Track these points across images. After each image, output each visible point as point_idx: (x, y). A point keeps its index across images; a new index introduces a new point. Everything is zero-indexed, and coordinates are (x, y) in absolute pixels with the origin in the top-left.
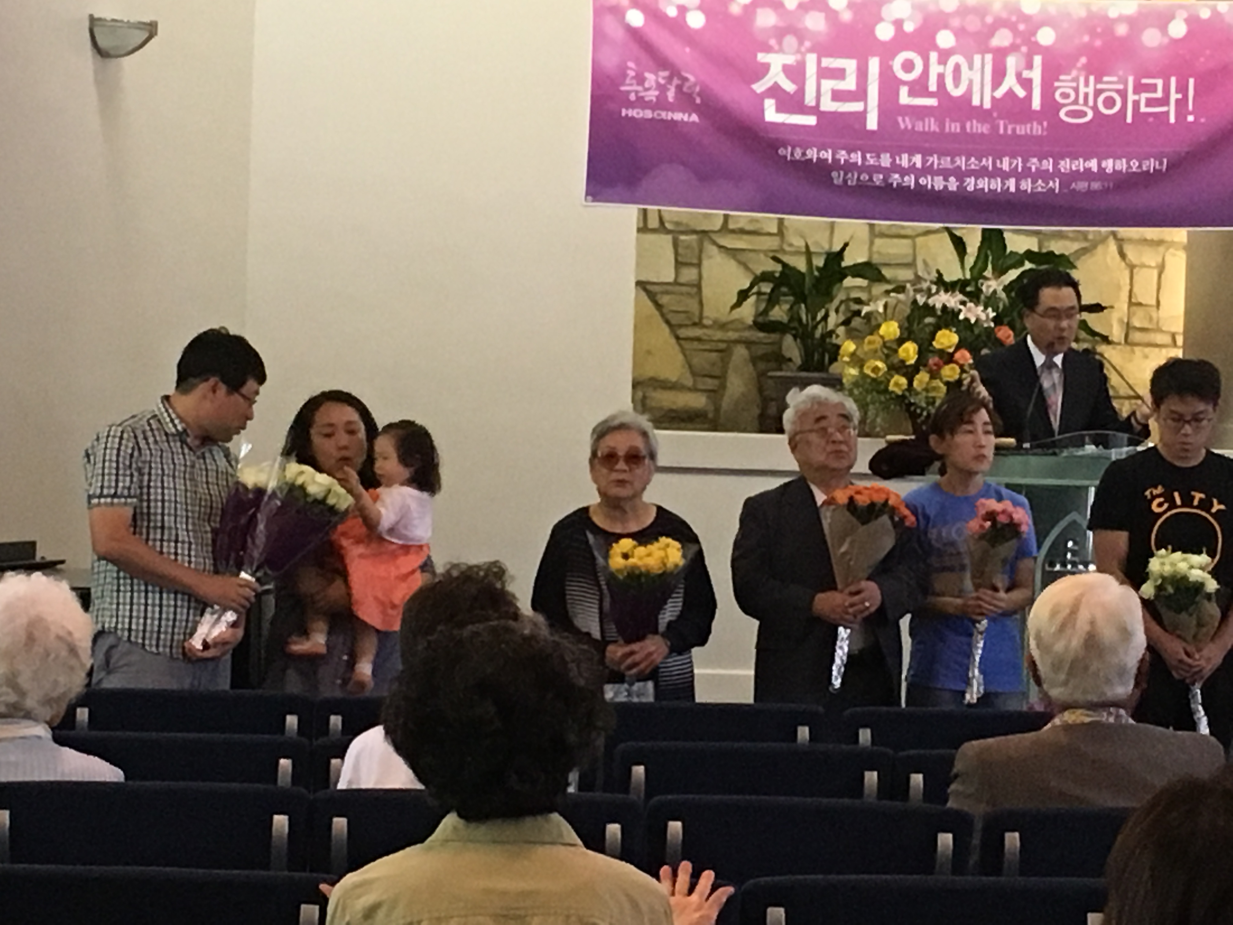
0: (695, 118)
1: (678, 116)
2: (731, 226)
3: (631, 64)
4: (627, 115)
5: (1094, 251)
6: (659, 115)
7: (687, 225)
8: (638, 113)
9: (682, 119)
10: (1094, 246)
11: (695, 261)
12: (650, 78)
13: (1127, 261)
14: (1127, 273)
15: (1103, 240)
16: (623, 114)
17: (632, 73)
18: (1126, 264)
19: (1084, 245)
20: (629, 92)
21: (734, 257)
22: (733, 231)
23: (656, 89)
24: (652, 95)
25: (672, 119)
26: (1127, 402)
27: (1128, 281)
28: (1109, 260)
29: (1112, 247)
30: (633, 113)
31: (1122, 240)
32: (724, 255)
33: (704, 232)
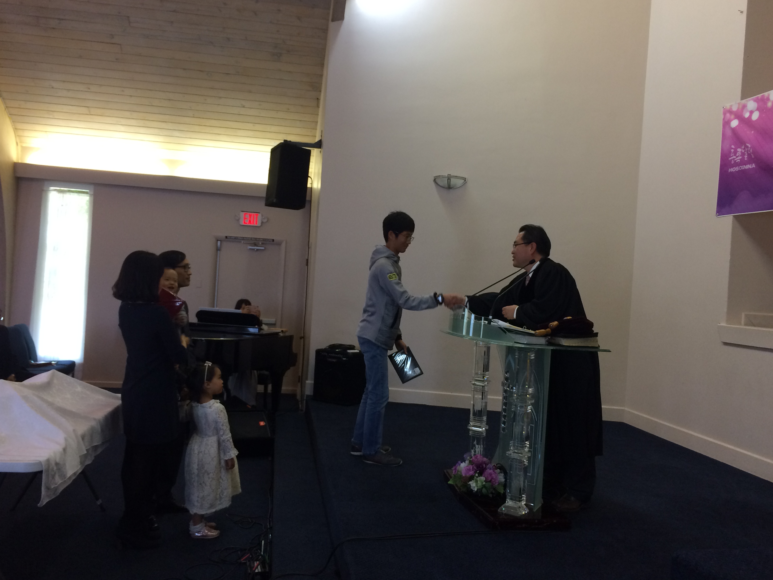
0: (754, 166)
1: (748, 167)
3: (733, 147)
4: (730, 171)
6: (741, 168)
8: (734, 169)
9: (749, 168)
12: (739, 150)
16: (729, 172)
17: (732, 150)
20: (732, 160)
23: (740, 156)
24: (738, 159)
25: (745, 169)
30: (731, 170)
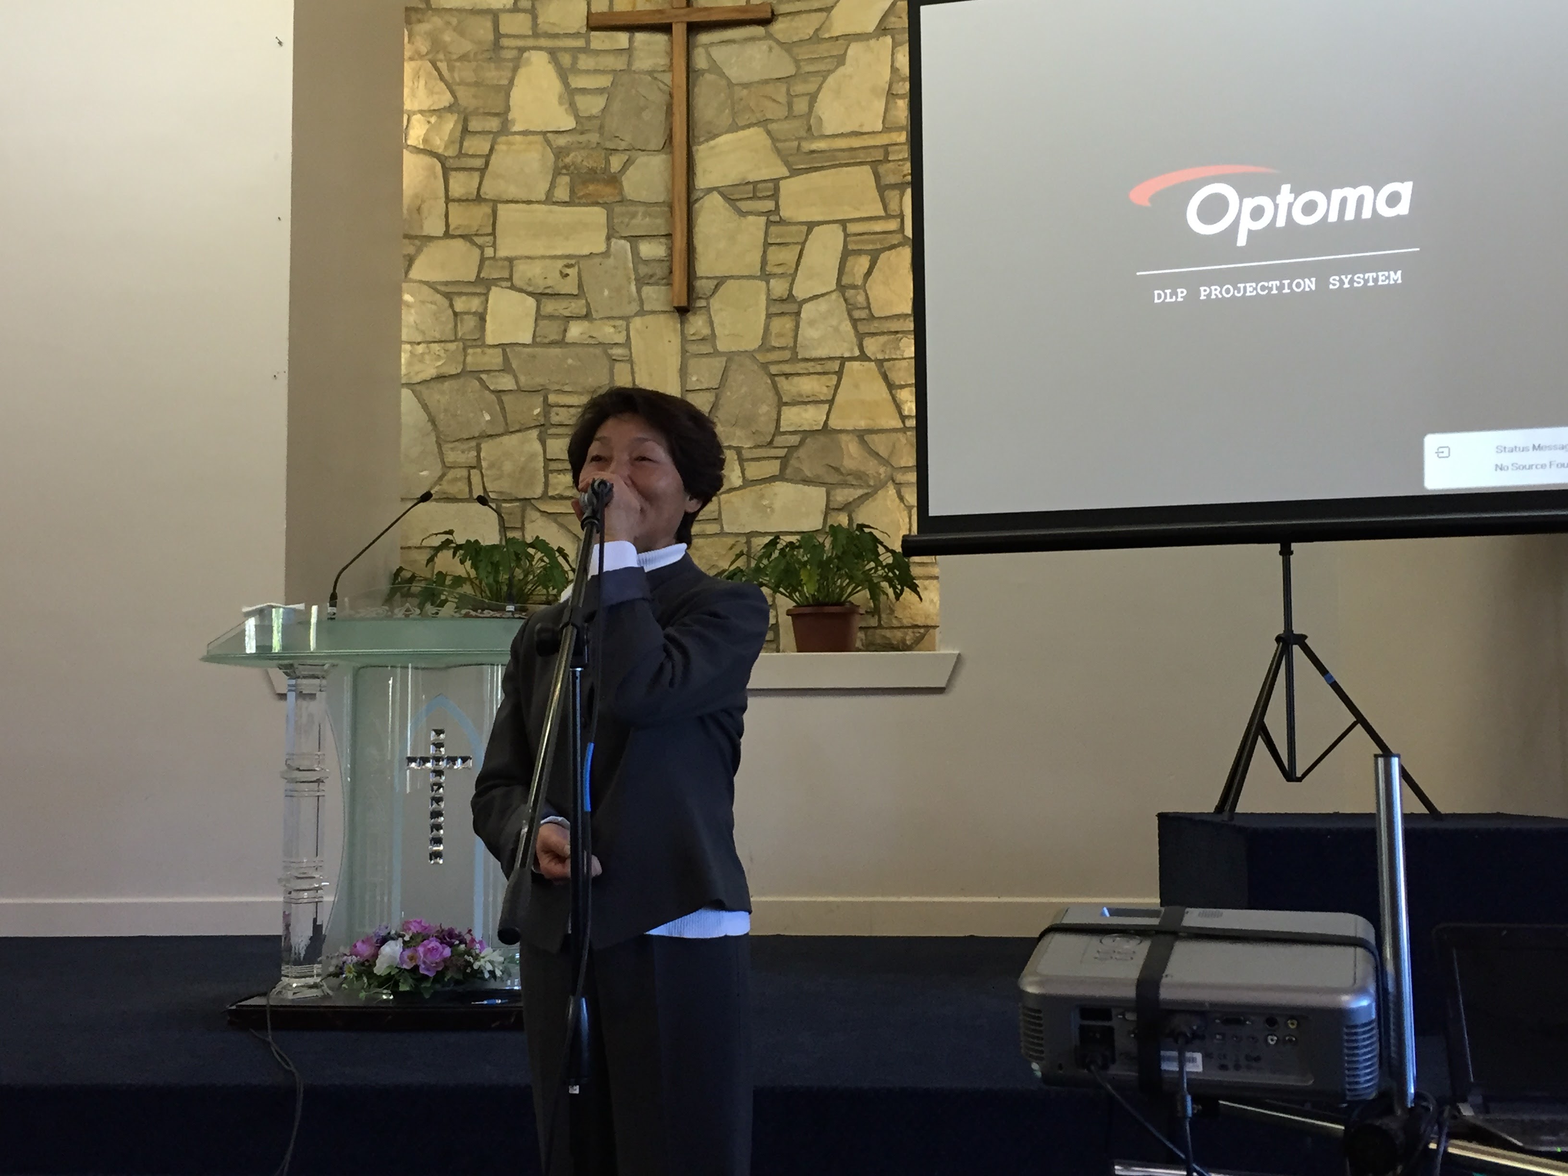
2: (550, 494)
5: (875, 496)
7: (511, 494)
10: (876, 493)
11: (519, 525)
13: (905, 502)
14: (906, 513)
15: (882, 485)
18: (905, 505)
19: (866, 491)
21: (556, 521)
22: (553, 498)
26: (910, 630)
27: (908, 520)
28: (889, 503)
29: (892, 491)
31: (900, 484)
32: (544, 519)
33: (526, 499)
